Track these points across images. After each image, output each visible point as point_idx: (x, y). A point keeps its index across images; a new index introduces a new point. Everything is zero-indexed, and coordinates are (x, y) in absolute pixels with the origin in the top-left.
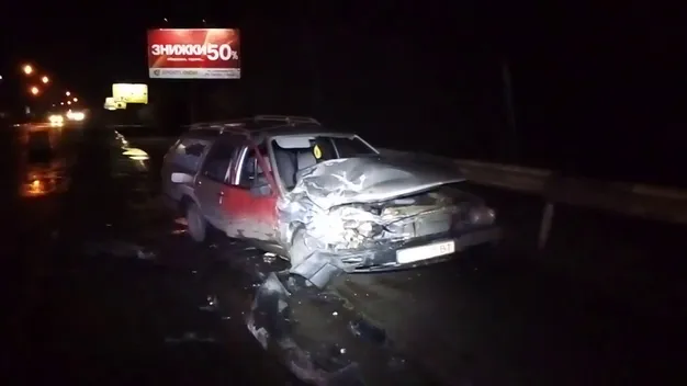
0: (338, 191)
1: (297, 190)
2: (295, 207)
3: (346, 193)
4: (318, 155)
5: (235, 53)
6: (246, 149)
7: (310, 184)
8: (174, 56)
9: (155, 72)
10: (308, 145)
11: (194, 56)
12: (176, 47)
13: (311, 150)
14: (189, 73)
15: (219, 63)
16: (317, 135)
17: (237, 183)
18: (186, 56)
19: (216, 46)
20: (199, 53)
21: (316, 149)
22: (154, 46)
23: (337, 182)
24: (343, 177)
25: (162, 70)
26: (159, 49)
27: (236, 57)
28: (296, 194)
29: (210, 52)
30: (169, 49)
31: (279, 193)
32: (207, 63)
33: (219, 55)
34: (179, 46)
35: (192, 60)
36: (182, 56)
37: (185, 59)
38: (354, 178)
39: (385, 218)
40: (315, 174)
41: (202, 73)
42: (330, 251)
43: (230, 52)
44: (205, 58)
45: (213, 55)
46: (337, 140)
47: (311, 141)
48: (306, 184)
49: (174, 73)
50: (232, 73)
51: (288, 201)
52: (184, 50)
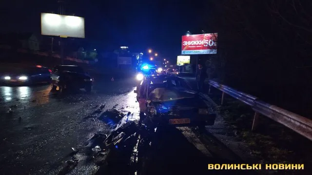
5: (215, 43)
8: (191, 45)
9: (184, 52)
11: (198, 45)
12: (192, 42)
14: (196, 52)
15: (209, 47)
18: (196, 45)
19: (207, 41)
20: (200, 44)
22: (184, 42)
26: (186, 43)
27: (215, 45)
30: (190, 43)
33: (208, 44)
35: (198, 47)
36: (194, 45)
37: (195, 47)
41: (202, 52)
43: (213, 43)
45: (206, 44)
49: (190, 52)
50: (214, 52)
52: (195, 43)
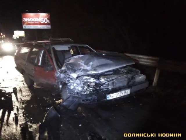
0: (80, 69)
1: (63, 68)
2: (62, 76)
3: (84, 70)
4: (72, 53)
5: (49, 21)
6: (43, 51)
7: (68, 66)
8: (30, 22)
9: (25, 27)
10: (68, 49)
11: (36, 22)
12: (31, 19)
13: (69, 51)
14: (35, 27)
15: (44, 24)
16: (71, 45)
17: (40, 64)
18: (34, 22)
19: (43, 19)
20: (38, 21)
21: (71, 50)
22: (24, 19)
23: (80, 65)
24: (82, 63)
25: (27, 26)
26: (25, 20)
27: (49, 22)
28: (63, 70)
29: (41, 20)
30: (29, 20)
31: (56, 70)
32: (41, 24)
33: (44, 21)
34: (32, 19)
35: (36, 23)
36: (33, 22)
37: (33, 23)
38: (87, 64)
39: (101, 81)
40: (70, 62)
41: (39, 27)
42: (77, 96)
43: (47, 21)
44: (40, 22)
45: (42, 21)
46: (80, 47)
47: (69, 47)
48: (66, 66)
49: (30, 27)
50: (49, 27)
51: (59, 73)
52: (33, 20)
